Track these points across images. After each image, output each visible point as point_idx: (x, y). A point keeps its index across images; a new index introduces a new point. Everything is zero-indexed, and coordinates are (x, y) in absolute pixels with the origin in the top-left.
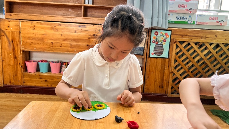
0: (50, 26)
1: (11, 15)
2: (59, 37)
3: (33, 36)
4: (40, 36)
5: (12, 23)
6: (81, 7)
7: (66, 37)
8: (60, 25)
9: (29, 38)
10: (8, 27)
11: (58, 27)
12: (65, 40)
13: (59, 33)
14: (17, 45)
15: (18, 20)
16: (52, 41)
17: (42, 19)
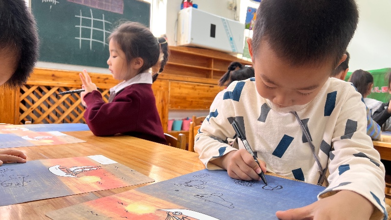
0: (191, 86)
1: (163, 76)
2: (197, 96)
3: (179, 95)
4: (184, 95)
5: (163, 83)
6: (211, 71)
7: (202, 96)
8: (198, 85)
9: (175, 97)
10: (160, 87)
11: (197, 87)
12: (201, 98)
13: (197, 92)
14: (166, 104)
15: (168, 81)
16: (192, 100)
17: (186, 79)
